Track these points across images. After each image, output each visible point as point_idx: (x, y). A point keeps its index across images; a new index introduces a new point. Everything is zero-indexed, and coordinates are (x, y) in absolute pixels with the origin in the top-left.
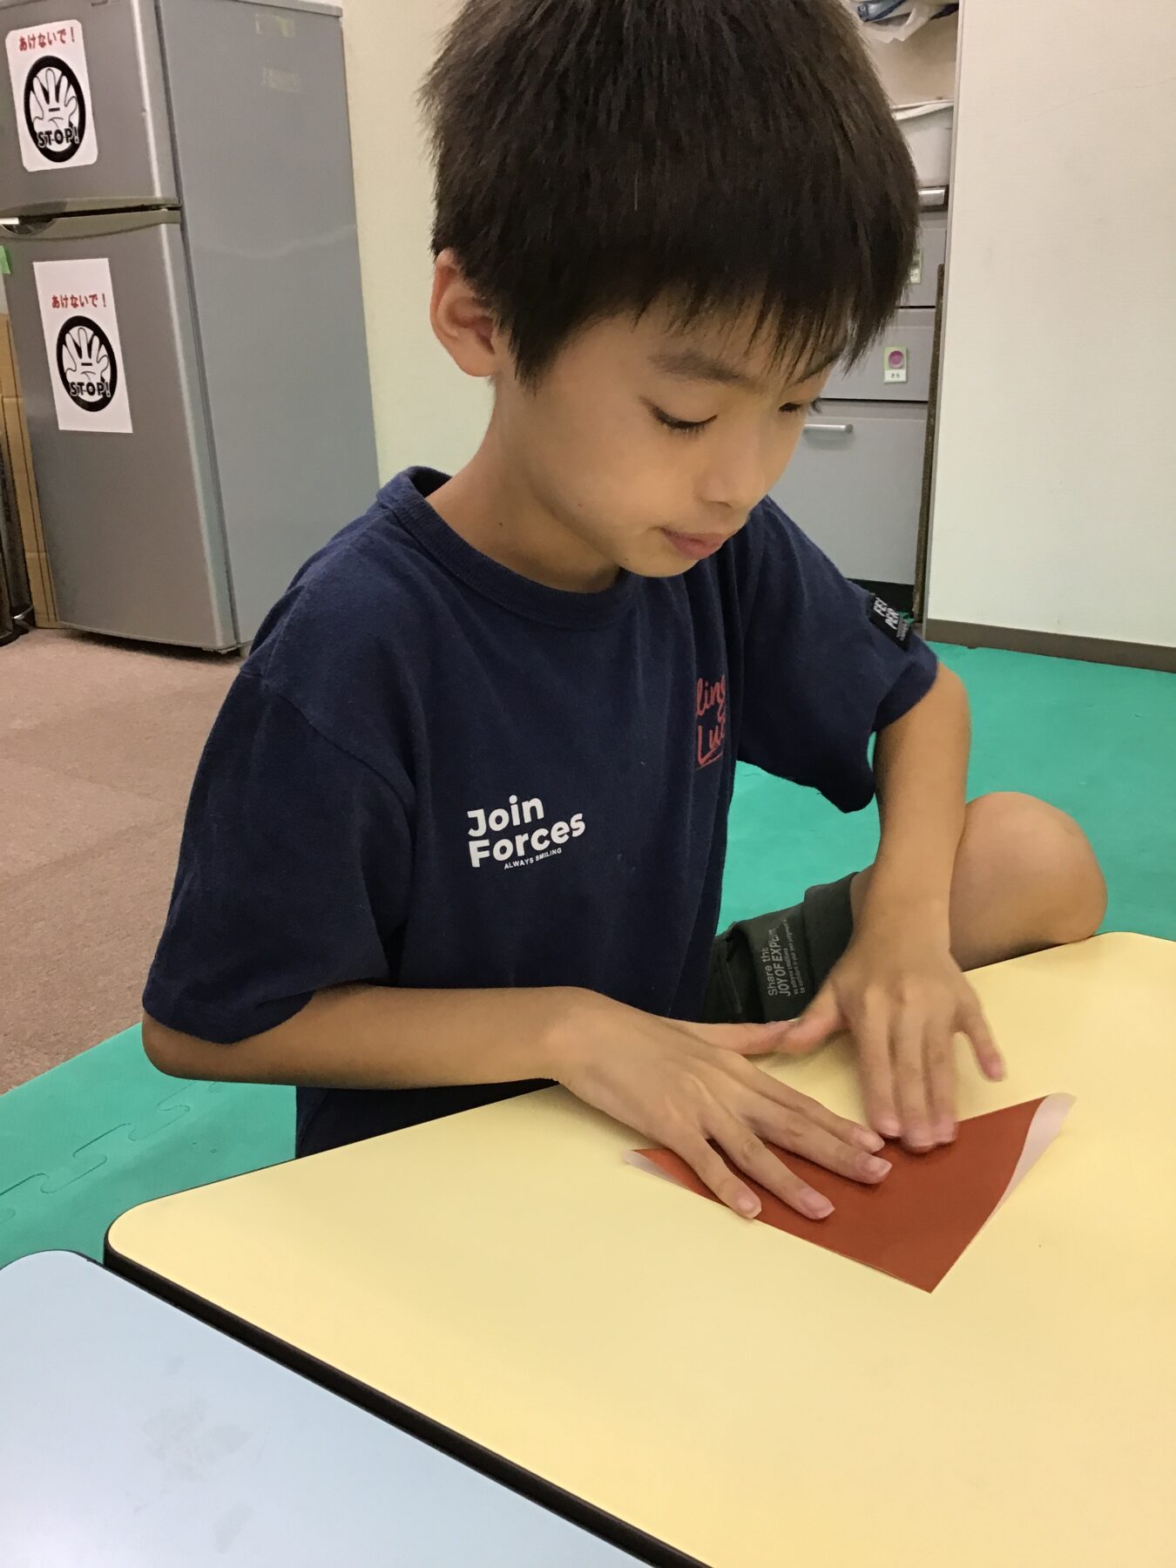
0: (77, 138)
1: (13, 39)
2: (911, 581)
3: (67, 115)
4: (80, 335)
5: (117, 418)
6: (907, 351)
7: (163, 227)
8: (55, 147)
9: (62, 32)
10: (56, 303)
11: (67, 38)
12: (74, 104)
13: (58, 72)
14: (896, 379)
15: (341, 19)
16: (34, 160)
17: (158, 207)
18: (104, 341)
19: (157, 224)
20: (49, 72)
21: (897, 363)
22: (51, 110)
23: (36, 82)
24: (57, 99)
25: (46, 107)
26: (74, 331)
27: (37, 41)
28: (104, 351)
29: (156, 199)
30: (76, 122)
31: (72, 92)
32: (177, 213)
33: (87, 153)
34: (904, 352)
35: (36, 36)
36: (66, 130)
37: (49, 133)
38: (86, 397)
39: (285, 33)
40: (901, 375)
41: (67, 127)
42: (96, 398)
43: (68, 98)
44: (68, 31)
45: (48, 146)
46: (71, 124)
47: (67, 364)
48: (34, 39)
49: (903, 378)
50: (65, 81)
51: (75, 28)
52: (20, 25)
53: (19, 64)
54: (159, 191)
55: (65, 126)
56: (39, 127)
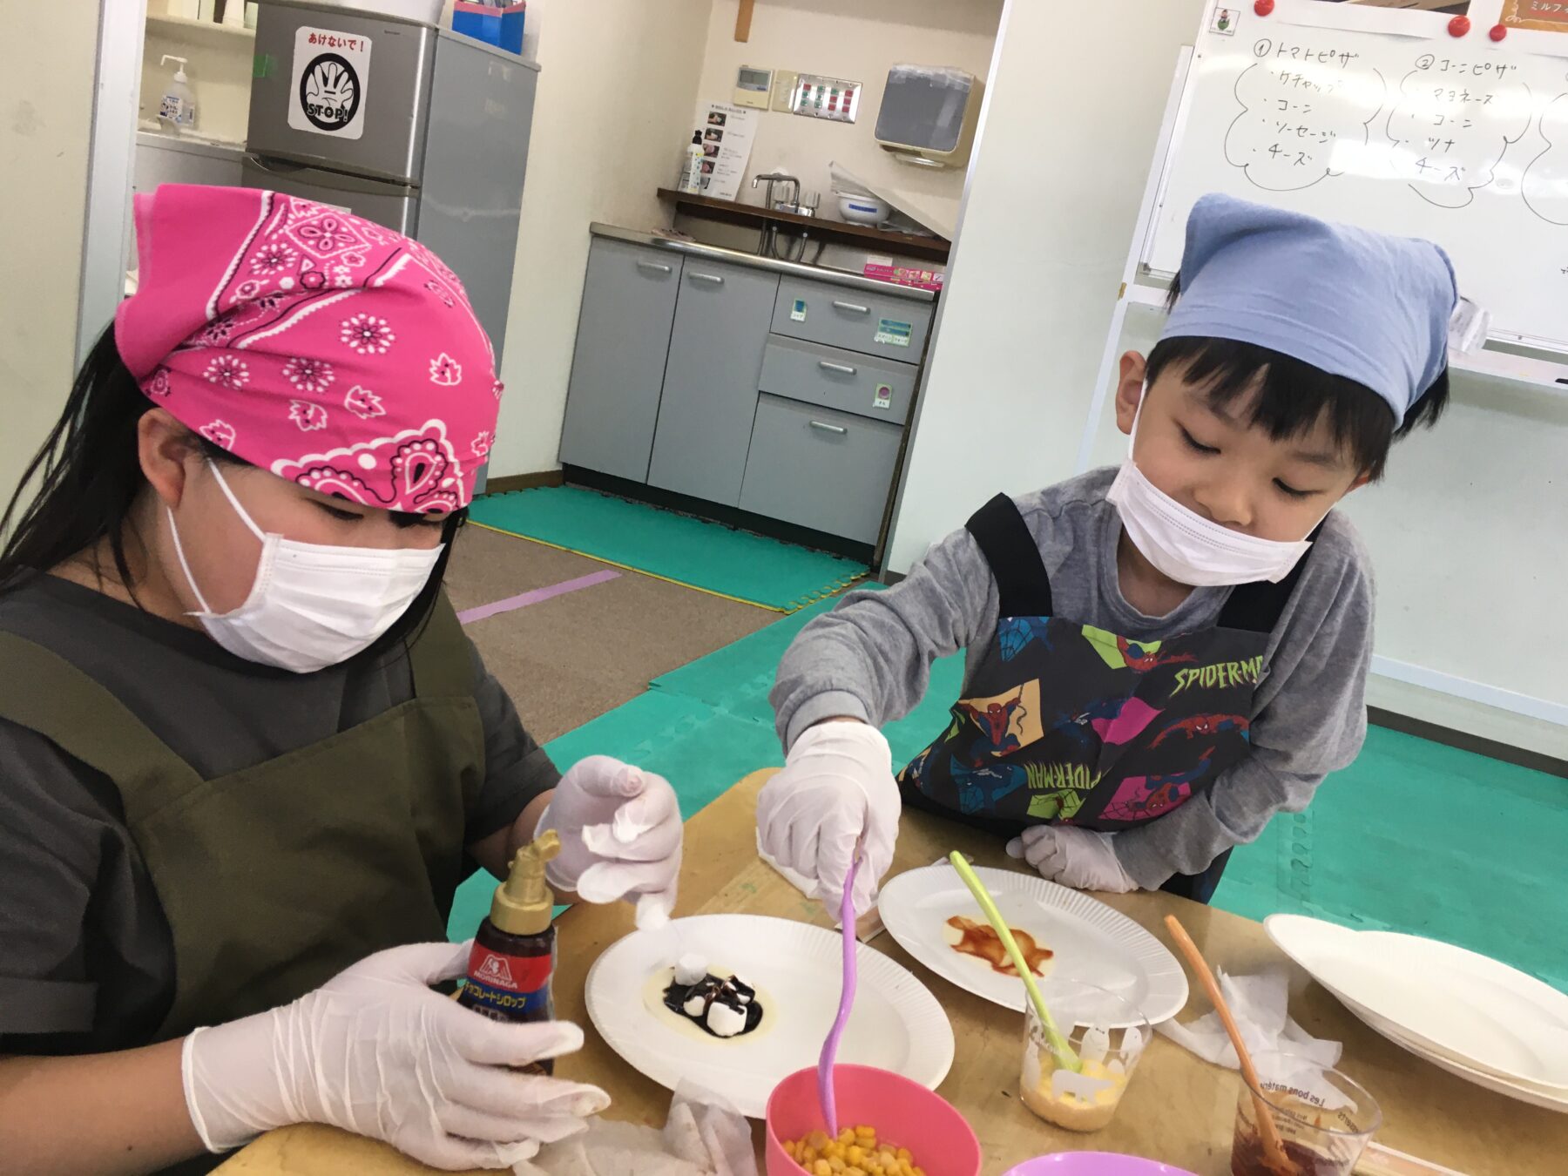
0: (346, 117)
1: (303, 33)
2: (874, 543)
3: (342, 99)
6: (893, 390)
7: (406, 199)
8: (323, 118)
9: (353, 42)
11: (357, 47)
12: (349, 93)
13: (341, 68)
14: (882, 405)
15: (539, 73)
16: (298, 119)
17: (405, 185)
19: (402, 196)
20: (333, 66)
21: (884, 394)
22: (326, 92)
23: (318, 69)
24: (335, 86)
25: (322, 88)
27: (327, 41)
29: (405, 179)
30: (348, 105)
31: (350, 85)
32: (417, 191)
33: (354, 130)
34: (889, 387)
35: (328, 37)
36: (337, 110)
37: (320, 107)
39: (505, 77)
40: (886, 404)
41: (339, 107)
43: (345, 89)
44: (359, 43)
45: (317, 116)
46: (343, 107)
48: (325, 38)
49: (887, 405)
50: (345, 76)
51: (368, 42)
52: (310, 26)
53: (304, 52)
54: (409, 175)
55: (336, 106)
56: (310, 100)
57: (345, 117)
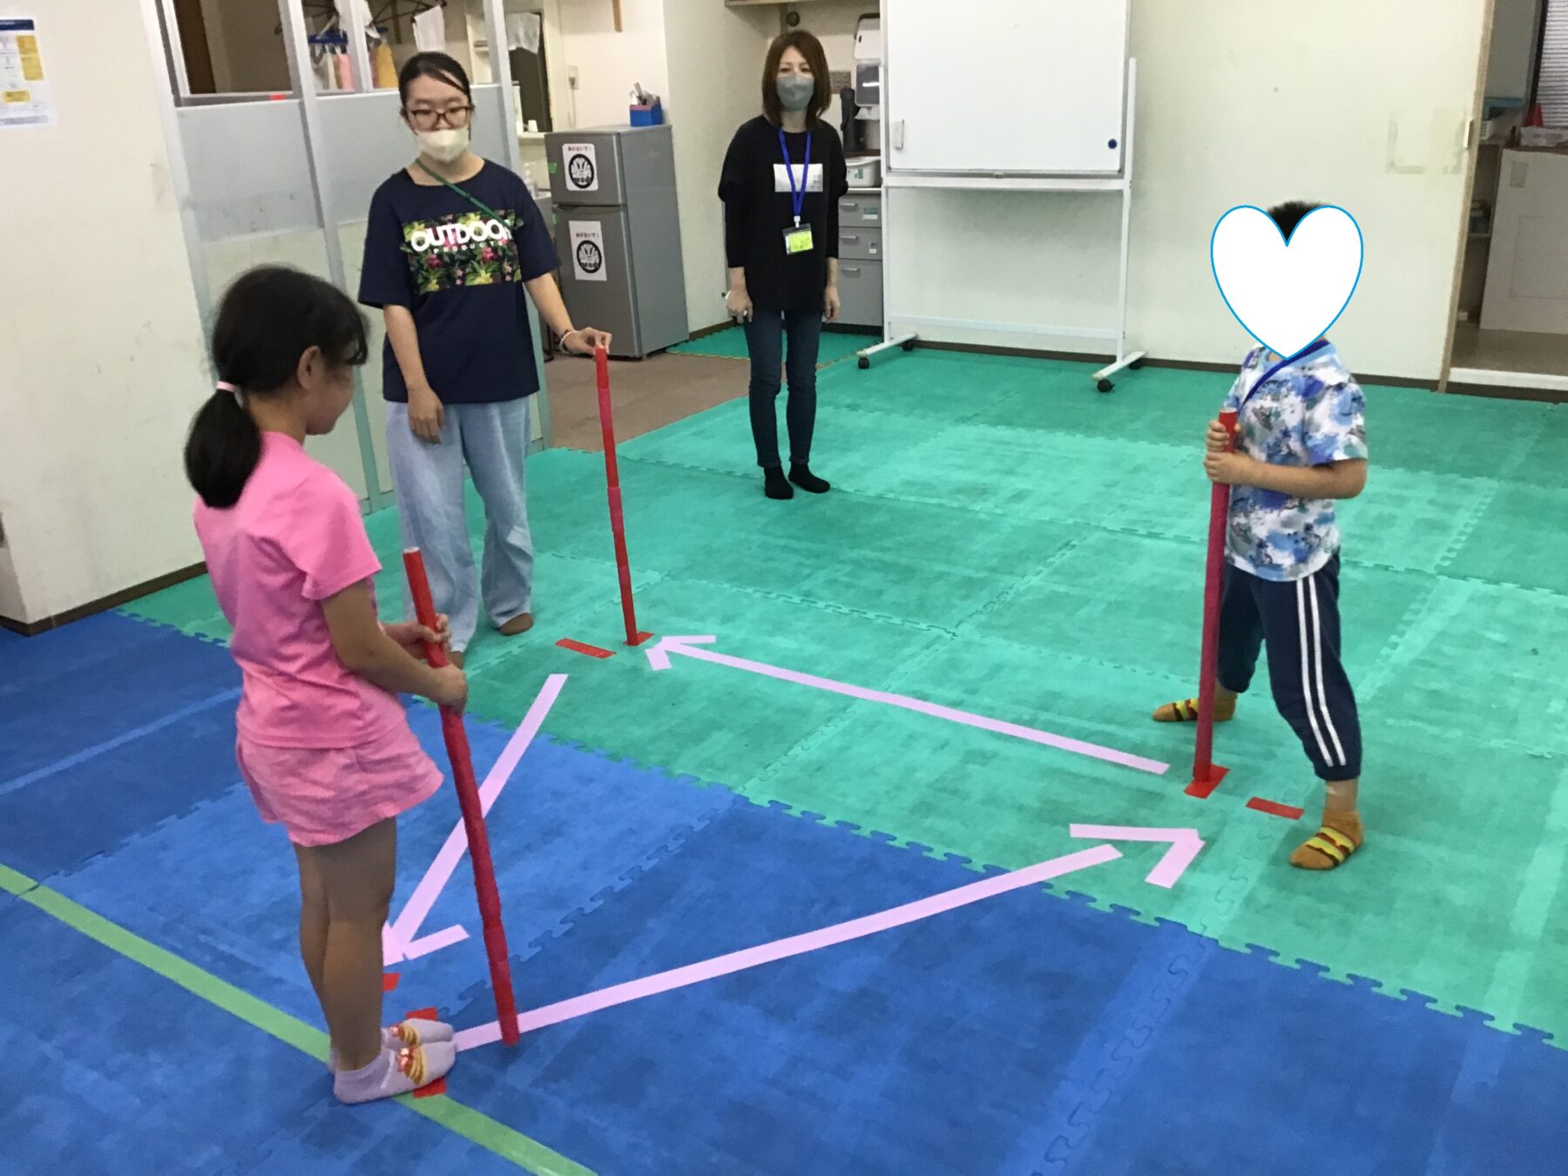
1: (565, 147)
3: (587, 173)
4: (588, 247)
5: (601, 275)
7: (622, 213)
8: (580, 183)
9: (586, 147)
10: (578, 235)
11: (588, 149)
12: (589, 171)
13: (584, 160)
14: (874, 251)
15: (673, 128)
16: (571, 186)
17: (618, 206)
18: (597, 249)
19: (619, 211)
20: (580, 159)
21: (873, 246)
22: (580, 171)
23: (574, 162)
24: (583, 168)
25: (578, 170)
26: (585, 245)
27: (576, 149)
28: (597, 252)
29: (618, 203)
30: (590, 176)
31: (589, 167)
32: (625, 207)
33: (594, 186)
34: (875, 241)
35: (576, 147)
37: (579, 179)
38: (588, 268)
39: (657, 138)
42: (593, 268)
43: (587, 169)
44: (589, 147)
45: (578, 183)
46: (588, 177)
47: (581, 256)
48: (574, 148)
50: (586, 163)
51: (592, 146)
52: (568, 142)
53: (567, 155)
54: (620, 201)
55: (585, 177)
56: (574, 176)
57: (590, 181)
